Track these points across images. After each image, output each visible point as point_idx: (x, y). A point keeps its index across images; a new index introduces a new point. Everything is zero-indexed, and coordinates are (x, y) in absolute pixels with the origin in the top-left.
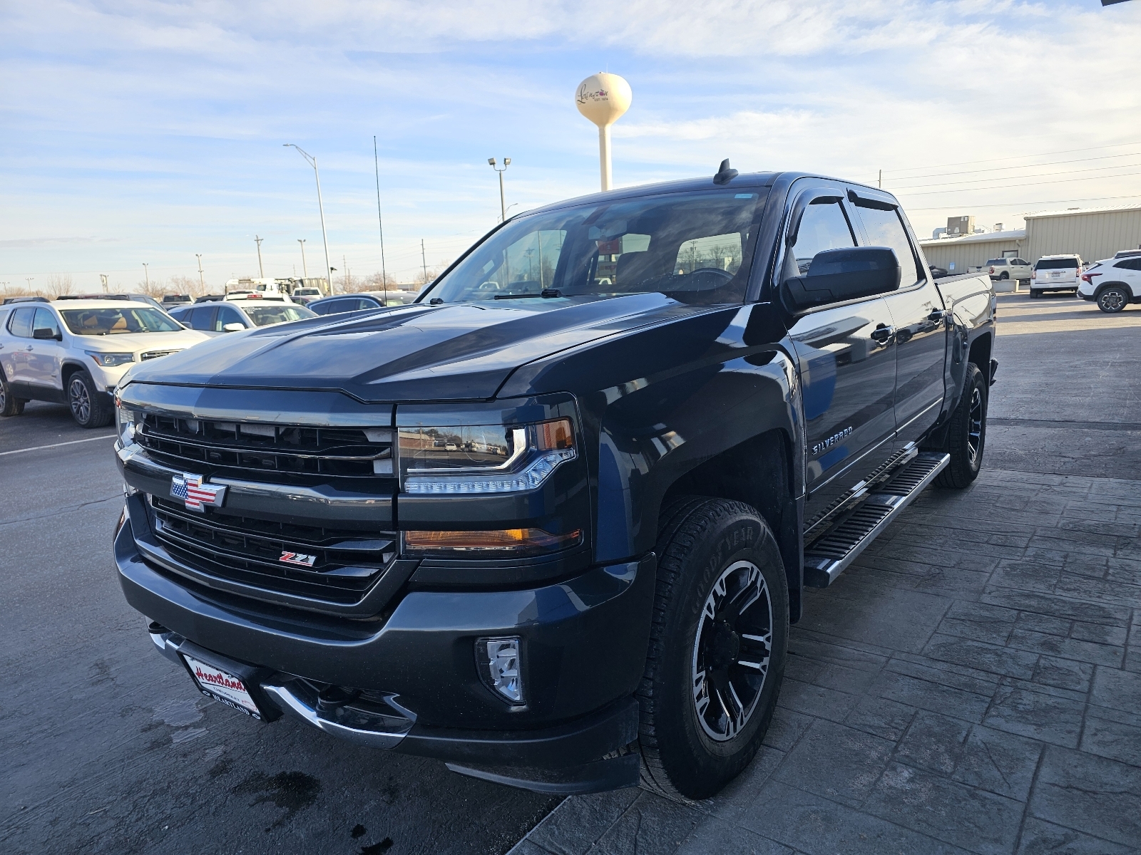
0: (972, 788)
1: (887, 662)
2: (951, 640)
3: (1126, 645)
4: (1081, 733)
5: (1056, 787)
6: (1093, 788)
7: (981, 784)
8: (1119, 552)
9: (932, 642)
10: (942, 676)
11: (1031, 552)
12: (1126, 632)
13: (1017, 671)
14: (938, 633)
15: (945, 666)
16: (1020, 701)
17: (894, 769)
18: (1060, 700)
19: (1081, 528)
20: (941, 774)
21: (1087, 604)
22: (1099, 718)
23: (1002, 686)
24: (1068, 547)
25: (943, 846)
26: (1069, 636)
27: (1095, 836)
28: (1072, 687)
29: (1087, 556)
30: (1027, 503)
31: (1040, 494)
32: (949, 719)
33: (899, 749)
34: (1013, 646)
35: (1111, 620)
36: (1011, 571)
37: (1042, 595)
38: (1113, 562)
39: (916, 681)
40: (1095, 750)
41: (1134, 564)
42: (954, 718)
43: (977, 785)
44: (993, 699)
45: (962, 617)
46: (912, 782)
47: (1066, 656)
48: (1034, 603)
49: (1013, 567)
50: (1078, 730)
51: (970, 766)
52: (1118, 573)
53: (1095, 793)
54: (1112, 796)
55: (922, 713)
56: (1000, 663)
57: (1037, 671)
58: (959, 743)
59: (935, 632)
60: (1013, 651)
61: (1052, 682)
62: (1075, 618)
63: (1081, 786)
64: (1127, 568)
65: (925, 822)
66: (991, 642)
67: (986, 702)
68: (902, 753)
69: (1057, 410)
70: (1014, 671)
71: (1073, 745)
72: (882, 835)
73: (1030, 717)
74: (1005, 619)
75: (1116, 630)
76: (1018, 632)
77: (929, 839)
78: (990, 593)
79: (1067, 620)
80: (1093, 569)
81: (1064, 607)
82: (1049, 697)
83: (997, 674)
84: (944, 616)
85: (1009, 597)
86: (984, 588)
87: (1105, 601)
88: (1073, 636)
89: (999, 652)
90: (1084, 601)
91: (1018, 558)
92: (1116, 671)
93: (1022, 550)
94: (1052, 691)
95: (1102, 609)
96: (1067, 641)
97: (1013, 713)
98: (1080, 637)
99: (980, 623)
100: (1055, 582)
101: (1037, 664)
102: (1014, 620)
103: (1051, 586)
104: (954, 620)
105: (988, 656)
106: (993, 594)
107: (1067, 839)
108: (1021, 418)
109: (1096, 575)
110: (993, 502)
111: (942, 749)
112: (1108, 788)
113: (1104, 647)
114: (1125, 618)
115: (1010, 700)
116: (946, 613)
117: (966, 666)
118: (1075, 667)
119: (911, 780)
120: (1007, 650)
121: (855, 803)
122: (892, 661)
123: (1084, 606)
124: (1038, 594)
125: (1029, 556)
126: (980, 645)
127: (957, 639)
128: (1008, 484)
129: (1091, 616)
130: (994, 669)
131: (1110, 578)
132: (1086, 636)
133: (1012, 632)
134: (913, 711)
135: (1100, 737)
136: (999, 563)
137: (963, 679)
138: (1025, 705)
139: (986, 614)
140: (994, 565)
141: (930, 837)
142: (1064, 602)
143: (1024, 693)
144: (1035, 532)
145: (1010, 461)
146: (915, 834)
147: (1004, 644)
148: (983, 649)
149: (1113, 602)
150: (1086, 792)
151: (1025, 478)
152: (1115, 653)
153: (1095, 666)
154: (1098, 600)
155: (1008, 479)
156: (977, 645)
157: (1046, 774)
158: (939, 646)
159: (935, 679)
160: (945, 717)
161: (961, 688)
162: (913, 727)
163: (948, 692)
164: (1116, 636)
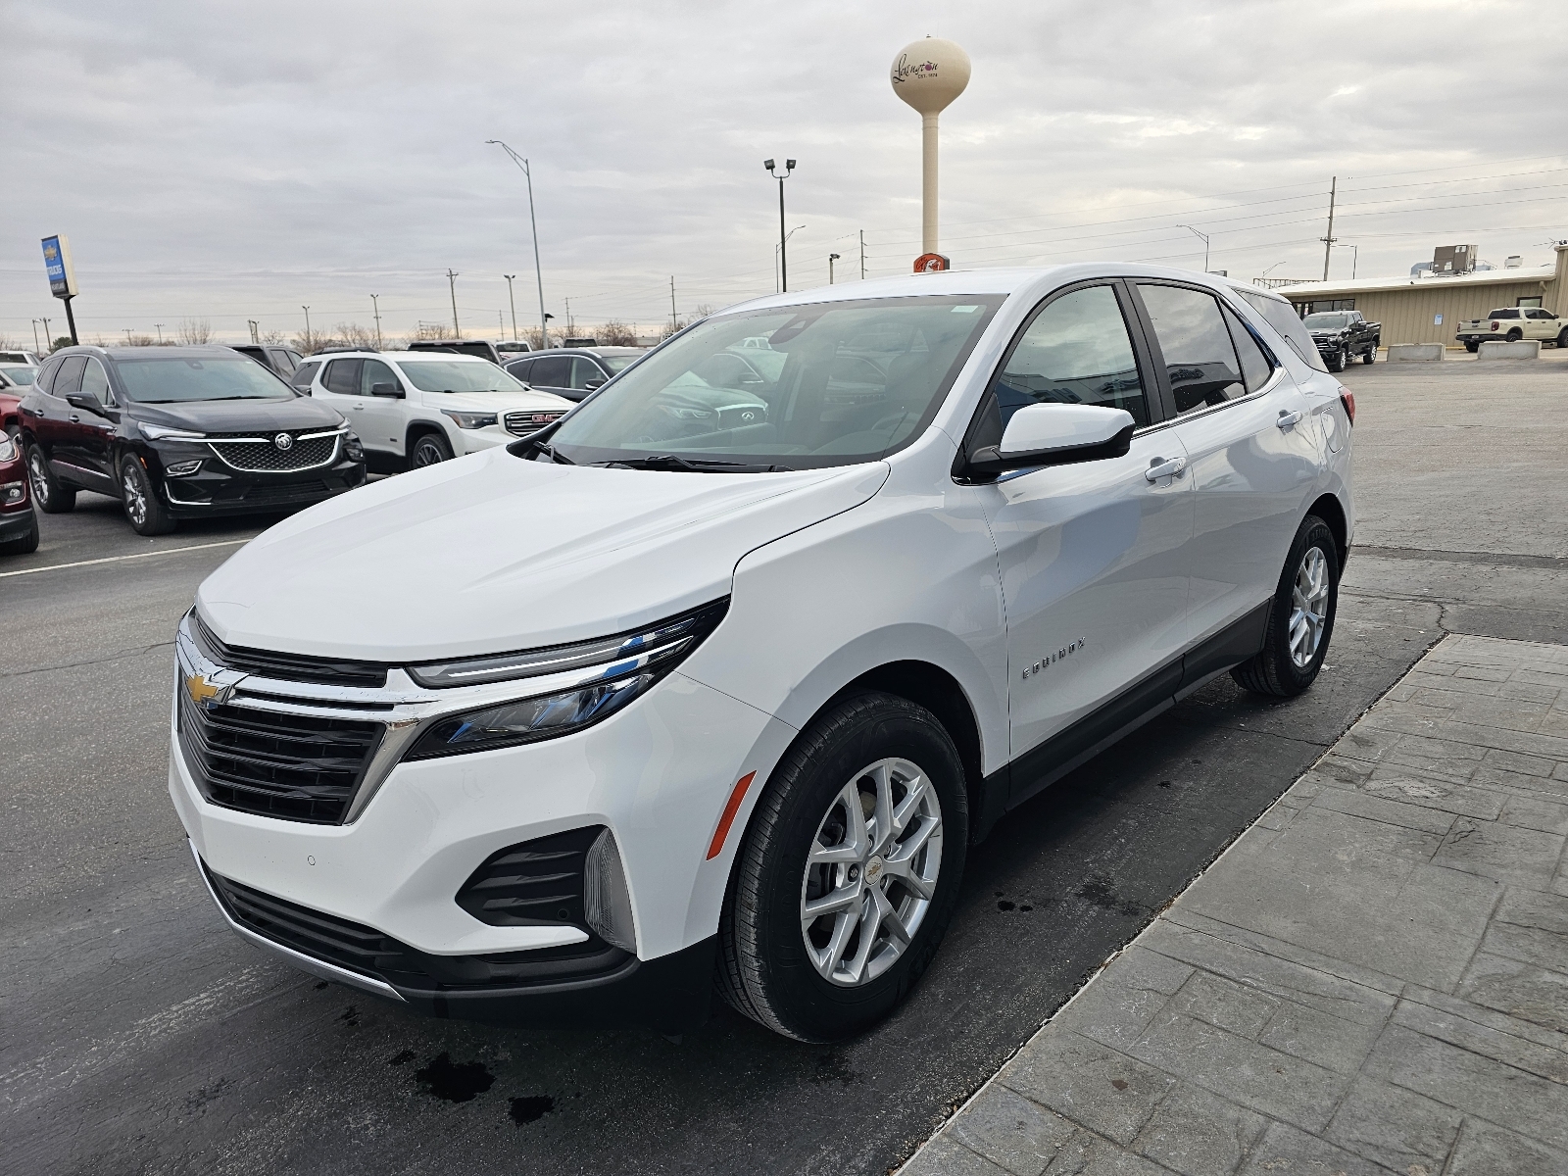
1: (1396, 1006)
2: (1515, 968)
15: (1507, 1024)
32: (1529, 1143)
39: (1455, 1051)
42: (1539, 1141)
45: (1525, 922)
55: (1477, 1126)
59: (1478, 949)
86: (1560, 867)
99: (1561, 935)
104: (1512, 927)
116: (1495, 912)
134: (1454, 1119)
137: (1545, 1055)
156: (1561, 982)
158: (1487, 980)
159: (1490, 1051)
160: (1522, 1138)
161: (1543, 1074)
162: (1459, 1156)
163: (1520, 1082)
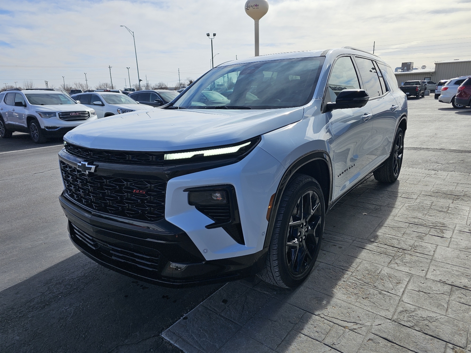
3: (451, 238)
4: (428, 271)
5: (414, 291)
6: (429, 292)
8: (455, 201)
9: (372, 235)
10: (375, 248)
12: (452, 233)
13: (405, 247)
14: (375, 232)
18: (421, 258)
19: (440, 192)
20: (369, 285)
22: (435, 265)
23: (398, 252)
24: (434, 199)
27: (427, 309)
28: (427, 253)
29: (441, 203)
30: (420, 181)
31: (425, 178)
33: (353, 275)
34: (405, 237)
35: (447, 228)
36: (409, 208)
37: (420, 217)
38: (451, 205)
40: (432, 277)
41: (460, 206)
42: (377, 264)
43: (382, 289)
44: (394, 257)
45: (386, 225)
47: (426, 241)
48: (416, 220)
51: (380, 282)
52: (453, 210)
54: (436, 295)
55: (364, 262)
56: (399, 243)
57: (413, 247)
58: (377, 273)
61: (419, 251)
62: (432, 227)
63: (424, 291)
64: (457, 208)
66: (397, 235)
67: (391, 258)
69: (438, 145)
71: (423, 275)
73: (407, 264)
74: (403, 227)
75: (448, 232)
76: (408, 232)
78: (399, 216)
79: (429, 228)
80: (443, 208)
81: (428, 222)
83: (397, 248)
84: (379, 225)
85: (406, 218)
86: (397, 214)
87: (446, 221)
88: (430, 234)
89: (399, 240)
90: (437, 221)
91: (412, 203)
92: (446, 247)
93: (414, 200)
94: (418, 255)
95: (444, 224)
96: (427, 236)
97: (401, 263)
98: (433, 234)
99: (393, 228)
101: (414, 244)
102: (407, 227)
103: (424, 214)
105: (394, 241)
107: (415, 310)
108: (423, 147)
110: (406, 181)
112: (435, 292)
113: (442, 239)
114: (452, 228)
115: (400, 258)
117: (385, 244)
118: (429, 246)
120: (402, 239)
121: (332, 295)
122: (355, 242)
125: (417, 202)
126: (392, 236)
127: (382, 234)
128: (413, 174)
129: (439, 226)
130: (396, 245)
131: (449, 211)
132: (436, 234)
133: (405, 232)
134: (360, 261)
135: (435, 273)
136: (404, 205)
137: (383, 249)
138: (406, 260)
139: (396, 225)
143: (407, 255)
144: (421, 193)
145: (415, 165)
146: (355, 307)
147: (401, 236)
149: (449, 221)
151: (421, 171)
152: (446, 240)
153: (437, 245)
154: (443, 220)
157: (411, 286)
158: (375, 237)
160: (373, 263)
163: (376, 254)
164: (448, 234)
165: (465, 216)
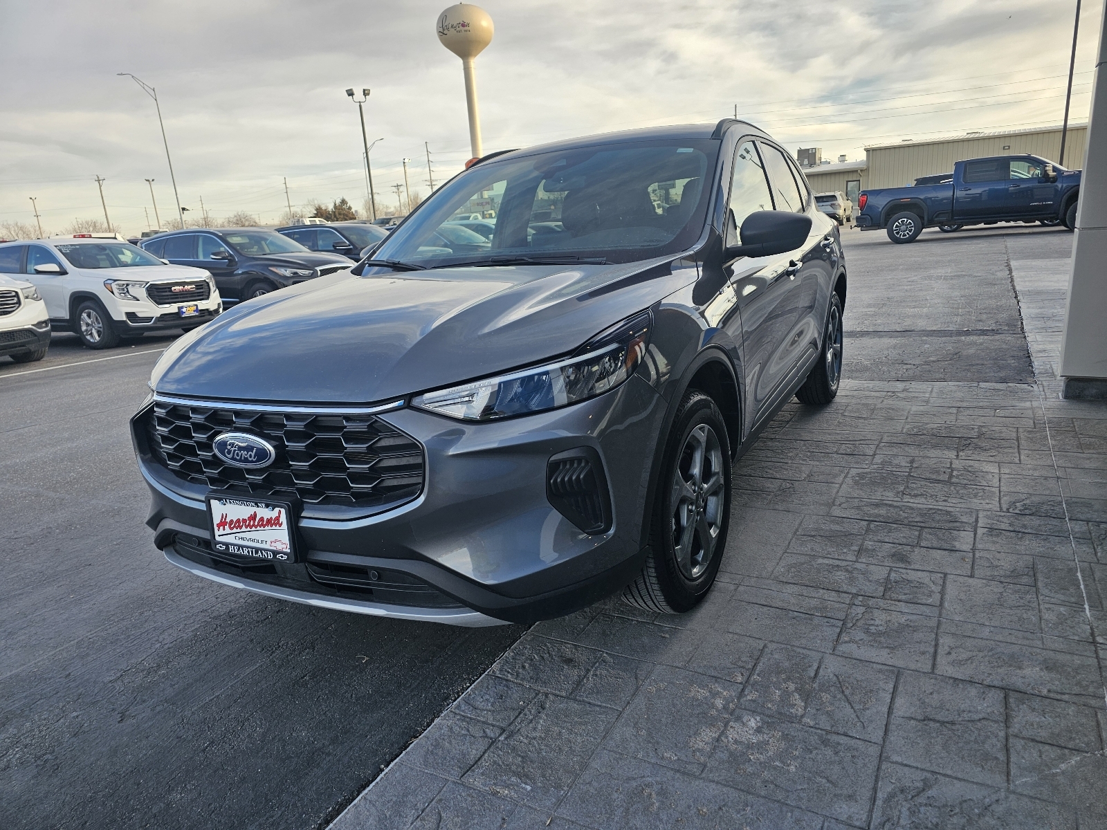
0: (824, 733)
1: (736, 590)
2: (802, 559)
3: (974, 550)
4: (936, 652)
5: (912, 722)
6: (950, 718)
7: (832, 726)
8: (961, 453)
9: (783, 563)
10: (793, 600)
11: (878, 459)
12: (973, 536)
13: (868, 588)
14: (788, 553)
15: (796, 589)
16: (872, 622)
17: (739, 719)
18: (910, 617)
19: (925, 432)
20: (792, 719)
21: (934, 509)
22: (953, 634)
23: (854, 607)
24: (913, 451)
25: (792, 812)
26: (918, 545)
27: (956, 778)
28: (924, 601)
29: (932, 459)
30: (873, 410)
31: (885, 402)
32: (799, 650)
33: (746, 693)
34: (864, 560)
35: (958, 524)
36: (860, 481)
37: (891, 502)
38: (957, 464)
39: (766, 608)
40: (951, 671)
41: (976, 464)
42: (804, 648)
43: (829, 728)
44: (844, 622)
45: (813, 533)
46: (759, 732)
47: (917, 567)
48: (883, 511)
49: (861, 476)
50: (932, 650)
51: (821, 705)
52: (962, 475)
53: (953, 723)
54: (970, 725)
55: (771, 646)
56: (852, 580)
57: (888, 585)
58: (810, 678)
59: (785, 552)
60: (864, 566)
61: (903, 597)
62: (922, 525)
63: (938, 717)
64: (970, 469)
65: (772, 782)
66: (842, 557)
67: (837, 627)
68: (749, 698)
69: (898, 321)
70: (866, 588)
71: (928, 668)
72: (724, 806)
73: (883, 640)
74: (855, 532)
75: (963, 534)
76: (869, 544)
77: (777, 805)
78: (840, 505)
79: (915, 528)
80: (938, 472)
81: (912, 514)
82: (901, 614)
83: (848, 593)
84: (795, 533)
85: (858, 508)
86: (834, 501)
87: (951, 505)
88: (922, 545)
89: (850, 569)
90: (931, 507)
91: (866, 467)
92: (966, 578)
93: (870, 458)
94: (902, 607)
95: (948, 513)
96: (917, 550)
97: (866, 637)
98: (930, 545)
99: (830, 537)
100: (902, 488)
101: (888, 579)
102: (864, 532)
103: (898, 493)
104: (805, 537)
105: (839, 573)
106: (843, 506)
107: (927, 786)
108: (866, 330)
109: (941, 478)
110: (841, 411)
111: (792, 687)
112: (966, 716)
113: (954, 554)
114: (971, 522)
115: (862, 622)
116: (797, 530)
117: (817, 587)
118: (924, 577)
119: (758, 730)
120: (858, 565)
121: (695, 769)
122: (741, 588)
123: (930, 512)
124: (887, 502)
125: (877, 464)
126: (831, 562)
127: (807, 558)
128: (855, 393)
129: (938, 521)
130: (845, 588)
131: (954, 480)
132: (935, 544)
133: (862, 545)
134: (761, 644)
135: (954, 656)
136: (848, 473)
137: (814, 602)
138: (877, 626)
139: (837, 527)
140: (843, 475)
141: (778, 801)
142: (912, 508)
143: (876, 613)
144: (881, 439)
145: (857, 371)
146: (762, 801)
147: (854, 558)
148: (834, 566)
149: (959, 505)
150: (943, 723)
151: (871, 386)
152: (963, 559)
153: (945, 575)
154: (945, 503)
155: (855, 388)
156: (827, 562)
157: (903, 706)
158: (790, 567)
159: (785, 605)
160: (795, 648)
161: (812, 612)
162: (761, 664)
163: (798, 619)
164: (964, 541)
165: (993, 489)
